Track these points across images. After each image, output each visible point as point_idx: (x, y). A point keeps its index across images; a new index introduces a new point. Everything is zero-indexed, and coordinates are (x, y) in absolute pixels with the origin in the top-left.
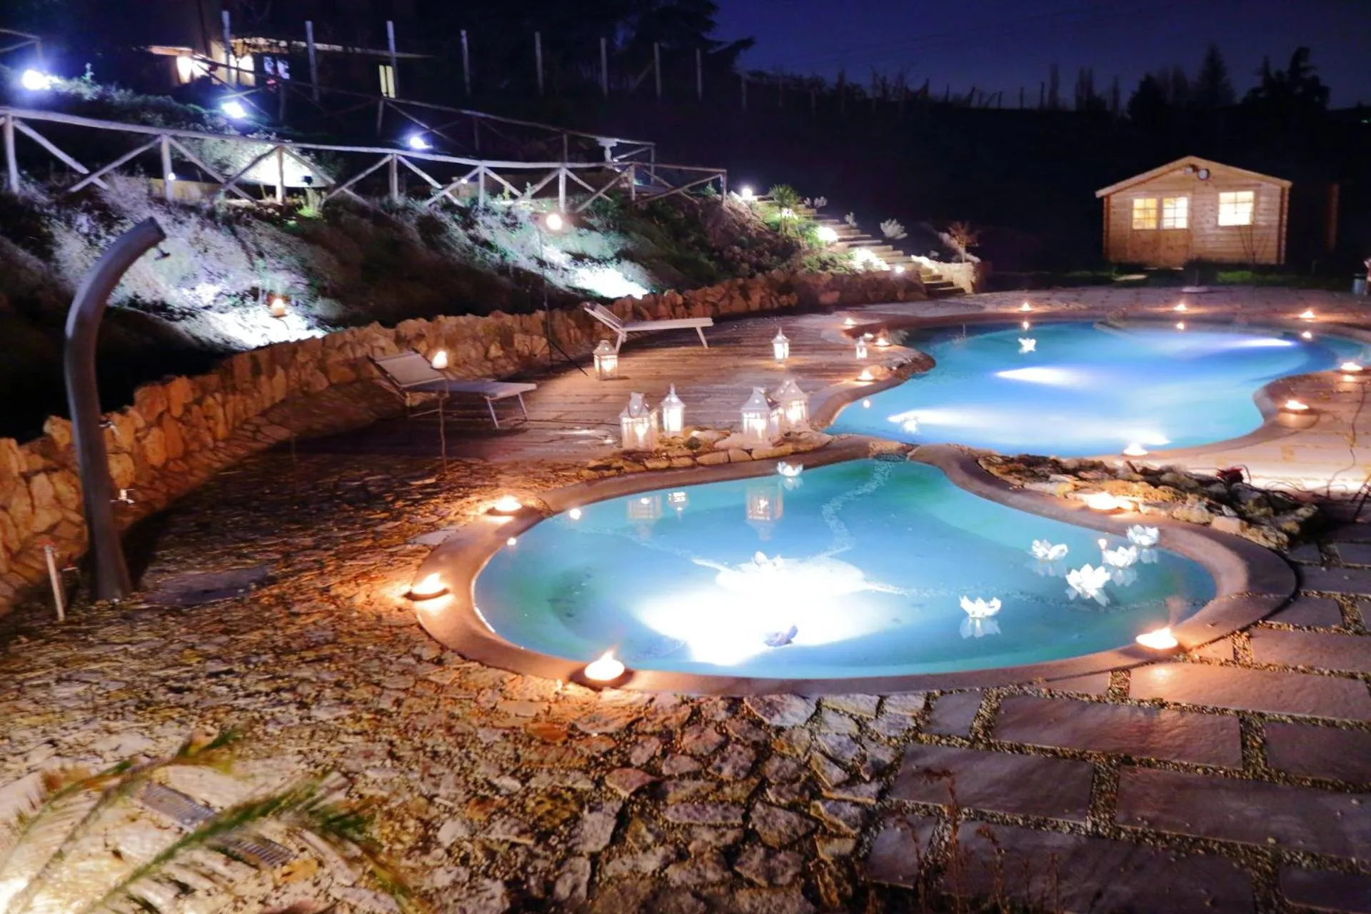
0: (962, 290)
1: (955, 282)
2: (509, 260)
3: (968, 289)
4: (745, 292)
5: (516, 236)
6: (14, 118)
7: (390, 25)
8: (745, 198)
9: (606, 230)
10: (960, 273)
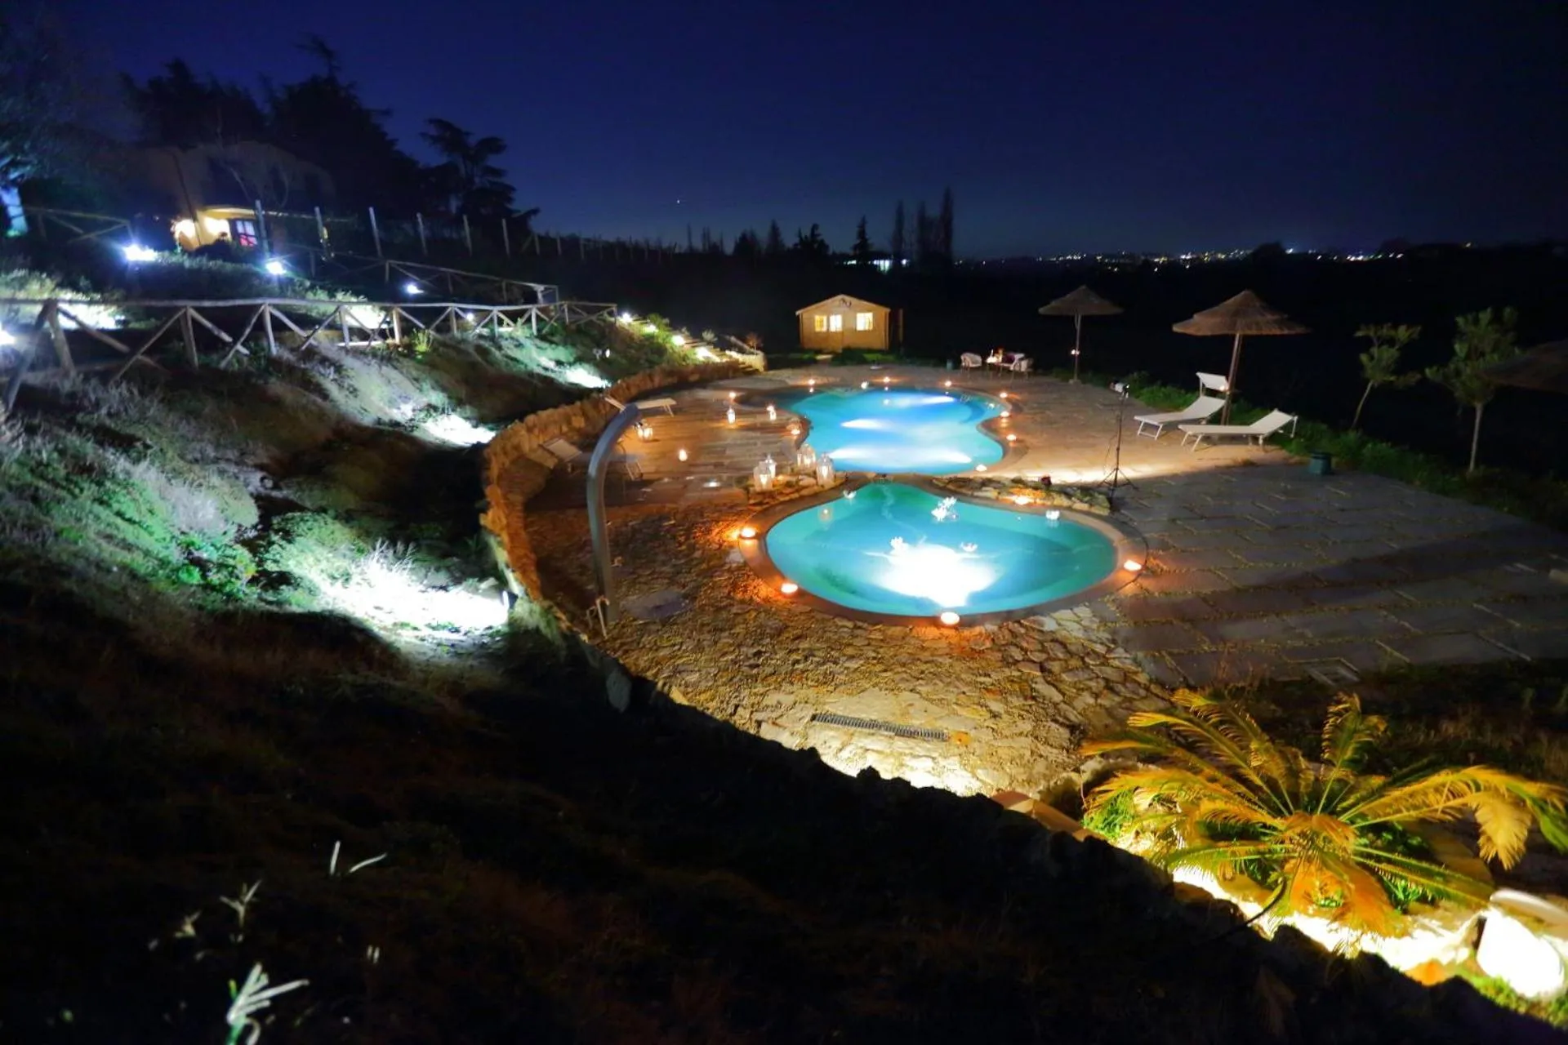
0: (757, 370)
1: (753, 364)
2: (529, 368)
3: (762, 369)
4: (651, 377)
5: (524, 351)
6: (270, 305)
7: (371, 210)
8: (626, 319)
9: (565, 344)
10: (756, 360)
